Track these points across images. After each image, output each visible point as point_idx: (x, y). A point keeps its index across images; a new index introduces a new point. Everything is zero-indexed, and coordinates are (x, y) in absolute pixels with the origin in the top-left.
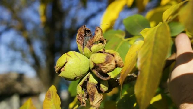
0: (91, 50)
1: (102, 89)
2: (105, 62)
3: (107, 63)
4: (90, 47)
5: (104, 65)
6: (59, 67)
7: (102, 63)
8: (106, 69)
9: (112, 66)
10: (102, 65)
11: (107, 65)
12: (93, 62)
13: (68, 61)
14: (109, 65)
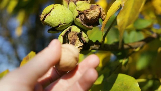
0: (76, 5)
1: (83, 38)
2: (90, 9)
3: (92, 10)
4: (75, 2)
5: (88, 12)
6: (45, 14)
7: (87, 10)
8: (90, 16)
9: (96, 13)
10: (87, 11)
11: (91, 12)
12: (78, 10)
13: (54, 8)
14: (94, 12)
